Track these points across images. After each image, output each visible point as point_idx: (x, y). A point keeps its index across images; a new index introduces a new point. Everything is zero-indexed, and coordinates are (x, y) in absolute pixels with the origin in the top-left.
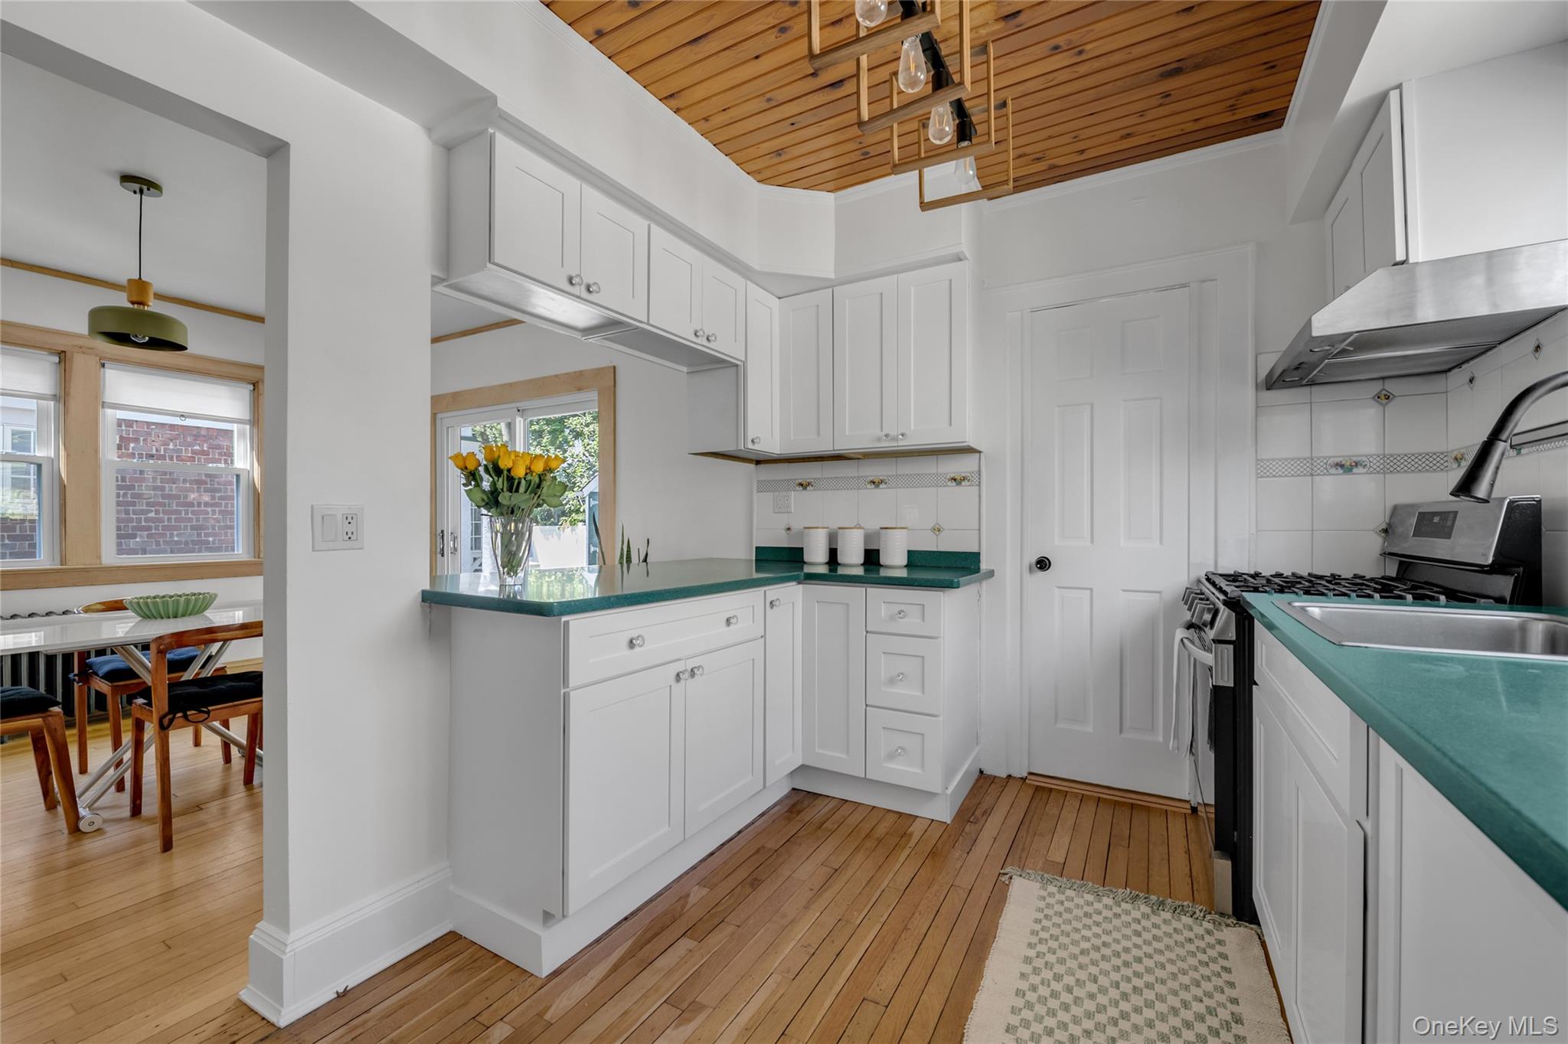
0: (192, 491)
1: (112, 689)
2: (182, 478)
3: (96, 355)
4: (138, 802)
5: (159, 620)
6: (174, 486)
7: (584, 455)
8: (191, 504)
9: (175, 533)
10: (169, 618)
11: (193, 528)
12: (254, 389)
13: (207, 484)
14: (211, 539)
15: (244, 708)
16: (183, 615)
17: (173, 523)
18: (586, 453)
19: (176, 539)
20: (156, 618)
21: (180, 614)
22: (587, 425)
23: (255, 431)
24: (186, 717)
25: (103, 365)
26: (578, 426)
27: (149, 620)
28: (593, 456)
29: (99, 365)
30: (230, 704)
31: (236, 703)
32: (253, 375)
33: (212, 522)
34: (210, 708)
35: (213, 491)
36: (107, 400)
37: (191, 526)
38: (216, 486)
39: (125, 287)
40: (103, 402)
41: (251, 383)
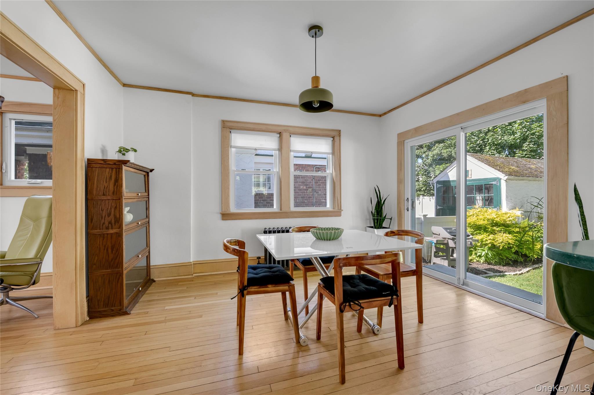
0: (301, 185)
1: (305, 269)
2: (299, 181)
3: (289, 132)
4: (320, 334)
5: (323, 241)
6: (297, 184)
7: (423, 166)
8: (301, 190)
9: (297, 199)
10: (327, 240)
11: (302, 197)
12: (333, 140)
13: (305, 183)
14: (306, 201)
15: (374, 303)
16: (333, 240)
17: (297, 196)
18: (424, 165)
19: (297, 201)
20: (322, 240)
21: (332, 238)
22: (424, 153)
23: (334, 157)
24: (350, 305)
25: (290, 136)
26: (420, 153)
27: (319, 240)
28: (427, 166)
29: (289, 136)
30: (368, 300)
31: (370, 300)
32: (333, 134)
33: (306, 196)
34: (360, 302)
35: (307, 185)
36: (292, 149)
37: (301, 197)
38: (307, 184)
39: (298, 106)
40: (291, 150)
41: (332, 137)
